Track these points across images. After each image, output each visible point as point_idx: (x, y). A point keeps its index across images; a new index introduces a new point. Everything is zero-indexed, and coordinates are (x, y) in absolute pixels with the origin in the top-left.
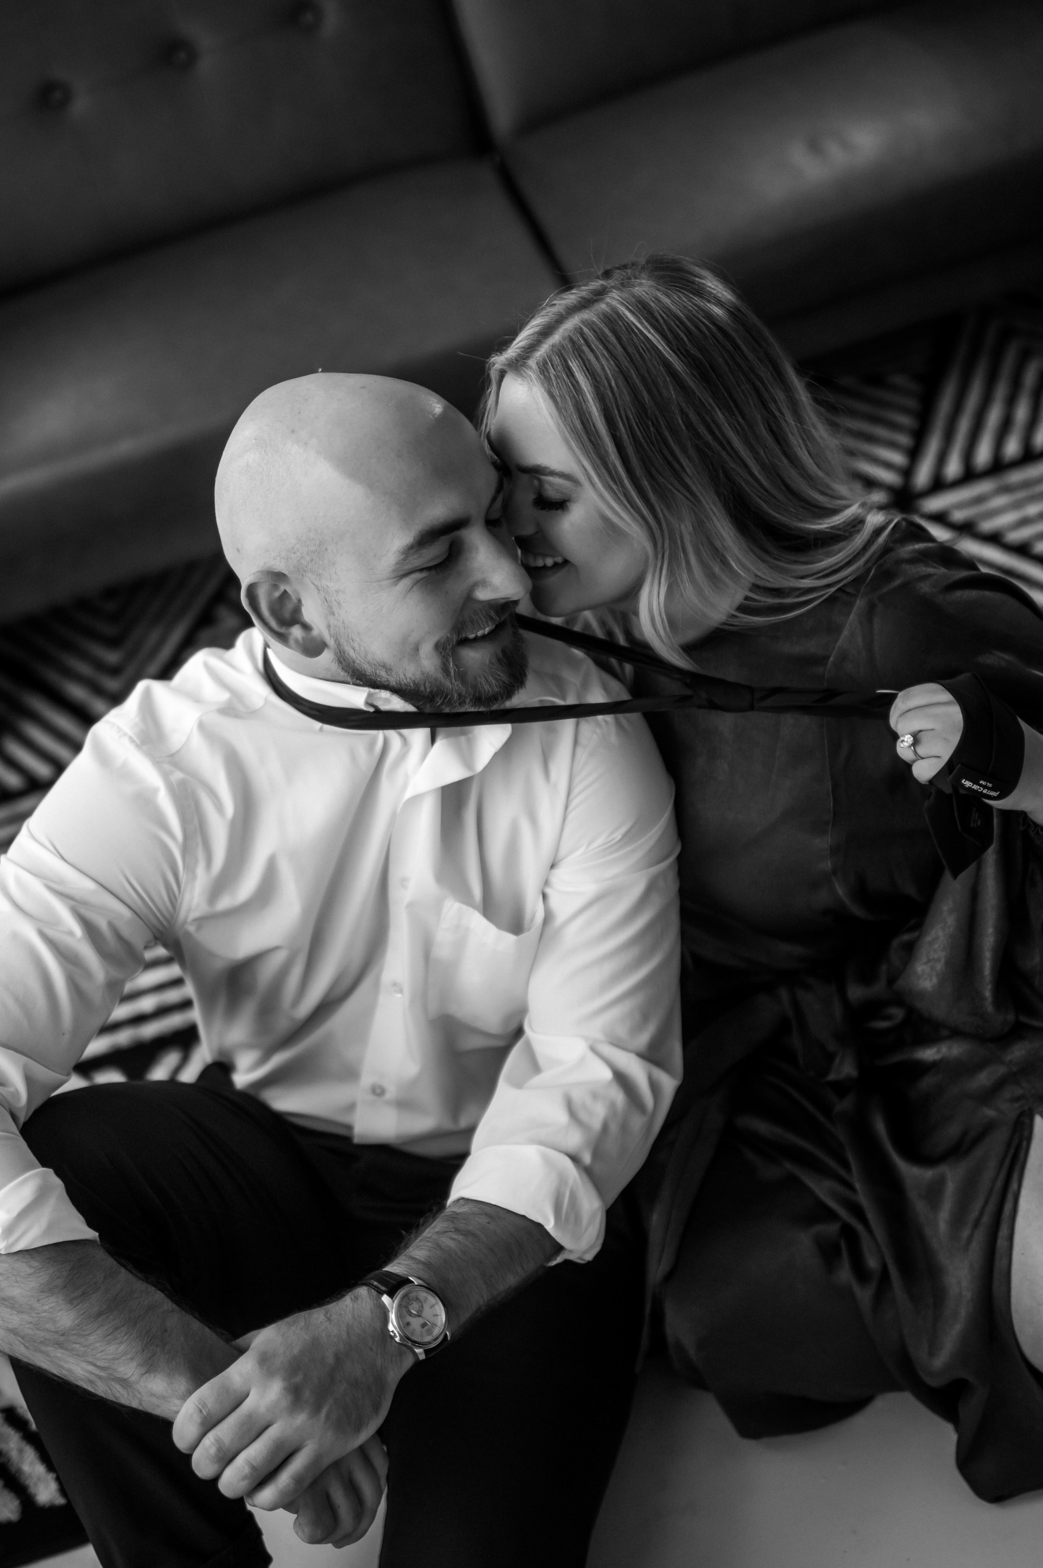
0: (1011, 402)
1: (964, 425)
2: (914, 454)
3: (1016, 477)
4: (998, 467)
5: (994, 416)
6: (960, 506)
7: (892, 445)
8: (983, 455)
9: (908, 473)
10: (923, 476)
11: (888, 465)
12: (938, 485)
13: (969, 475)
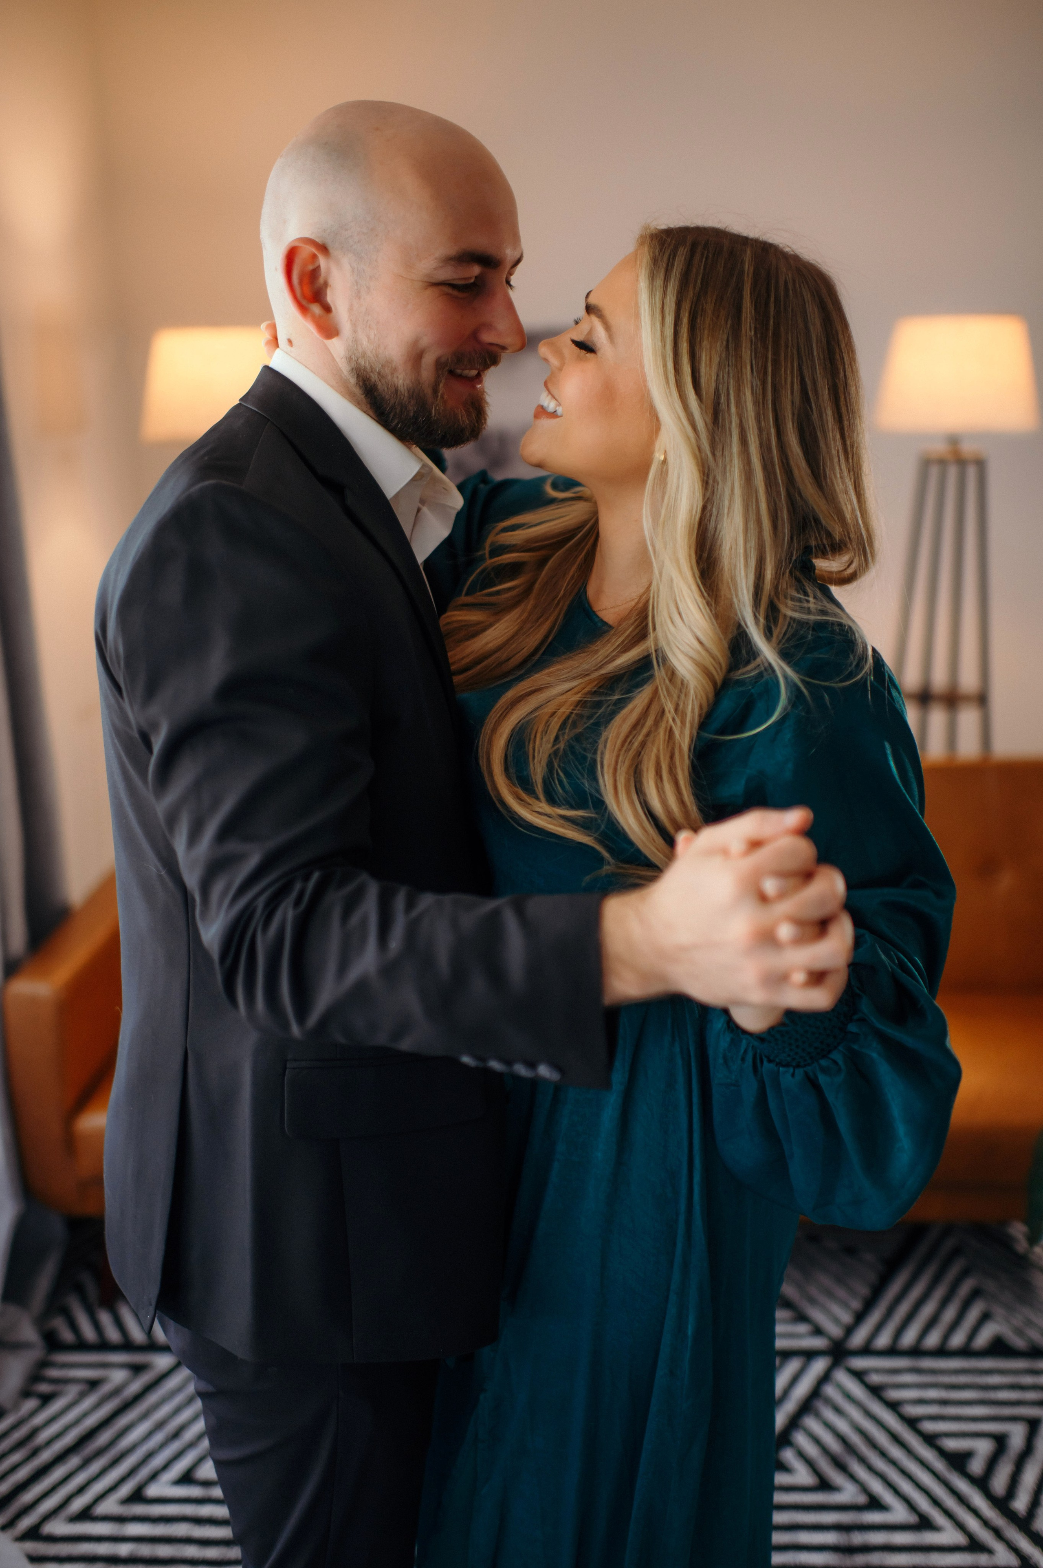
0: (944, 1303)
1: (904, 1309)
2: (860, 1317)
3: (927, 1363)
4: (916, 1352)
5: (928, 1310)
6: (878, 1371)
7: (845, 1305)
8: (909, 1338)
9: (849, 1330)
10: (858, 1339)
11: (836, 1320)
12: (867, 1350)
13: (892, 1351)
